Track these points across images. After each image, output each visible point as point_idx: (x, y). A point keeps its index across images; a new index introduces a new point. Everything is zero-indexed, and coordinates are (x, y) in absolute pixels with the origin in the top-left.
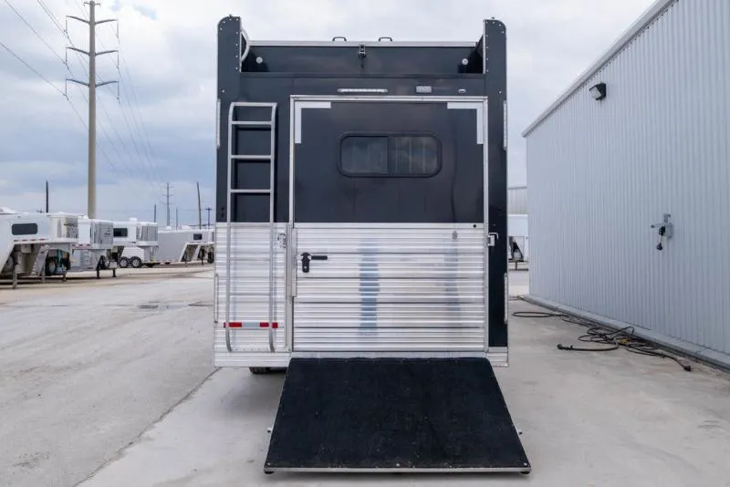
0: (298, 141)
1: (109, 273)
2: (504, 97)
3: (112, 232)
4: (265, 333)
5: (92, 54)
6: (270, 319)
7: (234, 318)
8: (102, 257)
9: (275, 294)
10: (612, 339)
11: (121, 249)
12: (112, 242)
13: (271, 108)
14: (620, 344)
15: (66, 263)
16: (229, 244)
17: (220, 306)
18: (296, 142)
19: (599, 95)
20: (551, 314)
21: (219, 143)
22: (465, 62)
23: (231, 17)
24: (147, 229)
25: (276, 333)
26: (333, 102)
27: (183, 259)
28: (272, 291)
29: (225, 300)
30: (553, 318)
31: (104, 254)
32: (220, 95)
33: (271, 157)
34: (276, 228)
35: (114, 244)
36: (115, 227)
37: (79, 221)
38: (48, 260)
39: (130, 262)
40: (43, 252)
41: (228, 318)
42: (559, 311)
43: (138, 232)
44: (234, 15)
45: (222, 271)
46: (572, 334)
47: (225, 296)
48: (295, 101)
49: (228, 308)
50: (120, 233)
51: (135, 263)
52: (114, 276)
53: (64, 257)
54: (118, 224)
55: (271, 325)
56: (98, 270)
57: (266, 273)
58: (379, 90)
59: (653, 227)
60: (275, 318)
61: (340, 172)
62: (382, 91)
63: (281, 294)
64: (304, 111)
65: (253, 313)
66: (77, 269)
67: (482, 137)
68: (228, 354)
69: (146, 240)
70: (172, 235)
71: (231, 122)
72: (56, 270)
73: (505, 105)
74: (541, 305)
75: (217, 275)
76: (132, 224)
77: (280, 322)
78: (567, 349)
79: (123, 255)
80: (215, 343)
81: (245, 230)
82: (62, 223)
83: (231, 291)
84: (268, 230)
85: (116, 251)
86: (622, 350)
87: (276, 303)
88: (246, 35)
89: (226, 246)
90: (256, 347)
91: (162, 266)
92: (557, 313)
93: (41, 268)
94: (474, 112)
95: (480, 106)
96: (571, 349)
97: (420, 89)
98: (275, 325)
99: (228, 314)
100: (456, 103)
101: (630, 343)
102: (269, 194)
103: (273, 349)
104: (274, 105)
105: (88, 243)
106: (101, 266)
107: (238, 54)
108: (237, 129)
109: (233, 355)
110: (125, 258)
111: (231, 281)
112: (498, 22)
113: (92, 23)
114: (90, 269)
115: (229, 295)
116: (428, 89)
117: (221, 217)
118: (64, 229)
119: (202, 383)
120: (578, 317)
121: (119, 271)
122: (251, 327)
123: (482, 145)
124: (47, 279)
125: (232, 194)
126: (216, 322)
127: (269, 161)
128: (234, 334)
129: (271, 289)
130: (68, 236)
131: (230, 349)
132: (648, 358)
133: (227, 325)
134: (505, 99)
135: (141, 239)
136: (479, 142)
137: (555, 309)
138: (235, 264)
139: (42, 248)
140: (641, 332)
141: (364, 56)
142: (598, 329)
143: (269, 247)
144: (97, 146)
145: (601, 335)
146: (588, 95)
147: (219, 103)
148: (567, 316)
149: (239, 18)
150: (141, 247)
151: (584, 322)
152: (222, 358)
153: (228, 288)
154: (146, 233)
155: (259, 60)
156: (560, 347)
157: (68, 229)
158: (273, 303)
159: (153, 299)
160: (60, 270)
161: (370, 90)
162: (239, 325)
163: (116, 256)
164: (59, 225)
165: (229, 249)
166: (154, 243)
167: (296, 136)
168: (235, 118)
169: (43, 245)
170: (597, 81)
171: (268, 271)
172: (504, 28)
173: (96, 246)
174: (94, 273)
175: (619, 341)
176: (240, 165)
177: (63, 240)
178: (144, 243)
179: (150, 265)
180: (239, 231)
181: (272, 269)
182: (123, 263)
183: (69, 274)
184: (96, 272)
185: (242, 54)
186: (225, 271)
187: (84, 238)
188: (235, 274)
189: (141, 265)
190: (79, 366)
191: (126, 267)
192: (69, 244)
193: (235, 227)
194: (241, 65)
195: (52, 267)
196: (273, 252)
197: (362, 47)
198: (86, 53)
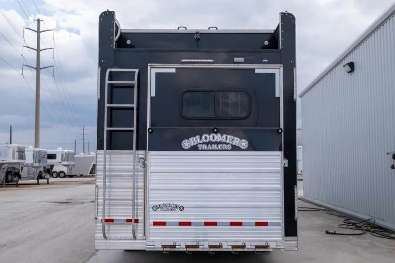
0: (153, 95)
1: (45, 181)
2: (294, 65)
3: (46, 157)
4: (130, 227)
5: (38, 50)
6: (133, 216)
7: (109, 216)
8: (40, 172)
9: (137, 199)
10: (361, 227)
11: (52, 166)
12: (46, 162)
13: (135, 72)
14: (366, 230)
15: (18, 175)
16: (105, 165)
17: (99, 207)
18: (152, 96)
19: (350, 69)
20: (318, 209)
21: (99, 97)
22: (266, 43)
23: (108, 11)
24: (68, 154)
25: (137, 227)
26: (177, 69)
27: (91, 173)
28: (135, 197)
29: (102, 203)
30: (320, 211)
31: (42, 170)
32: (100, 64)
33: (135, 106)
34: (138, 154)
35: (48, 164)
36: (48, 153)
37: (26, 149)
38: (8, 173)
39: (59, 175)
40: (4, 168)
41: (104, 216)
42: (324, 207)
43: (62, 157)
44: (110, 10)
45: (100, 183)
46: (334, 223)
47: (102, 201)
48: (151, 68)
49: (104, 209)
50: (52, 156)
51: (62, 175)
52: (48, 183)
53: (17, 171)
54: (50, 152)
55: (133, 221)
56: (38, 179)
57: (131, 184)
58: (208, 61)
59: (388, 154)
60: (137, 216)
61: (182, 116)
62: (211, 61)
63: (141, 199)
64: (157, 74)
65: (121, 213)
66: (26, 179)
67: (279, 92)
68: (105, 241)
69: (67, 161)
70: (84, 158)
71: (107, 82)
72: (12, 179)
73: (295, 70)
74: (312, 203)
75: (97, 186)
76: (59, 151)
77: (141, 218)
78: (332, 233)
79: (54, 170)
80: (95, 233)
81: (117, 156)
82: (15, 151)
83: (107, 197)
84: (132, 156)
85: (49, 168)
86: (368, 235)
87: (138, 205)
88: (119, 23)
89: (103, 167)
90: (124, 236)
91: (79, 177)
92: (322, 208)
93: (3, 178)
94: (273, 75)
95: (278, 72)
96: (335, 234)
97: (236, 59)
98: (137, 221)
99: (104, 212)
100: (261, 69)
101: (373, 230)
102: (132, 131)
103: (135, 237)
104: (137, 71)
105: (32, 163)
106: (40, 177)
107: (113, 37)
108: (112, 87)
109: (108, 241)
110: (55, 172)
111: (106, 190)
112: (290, 14)
113: (38, 32)
114: (33, 178)
115: (104, 200)
116: (242, 59)
117: (100, 147)
118: (16, 154)
119: (90, 257)
120: (336, 211)
121: (51, 180)
122: (120, 222)
123: (279, 98)
124: (6, 184)
125: (107, 131)
126: (96, 219)
127: (132, 109)
128: (109, 227)
129: (134, 196)
130: (19, 158)
131: (105, 237)
132: (387, 240)
133: (103, 221)
134: (295, 66)
135: (65, 160)
136: (277, 95)
137: (321, 206)
138: (110, 179)
139: (3, 166)
140: (379, 222)
141: (199, 39)
142: (349, 219)
143: (132, 167)
144: (40, 105)
145: (353, 224)
146: (342, 70)
147: (100, 69)
148: (329, 211)
149: (114, 12)
150: (65, 165)
151: (341, 215)
152: (100, 244)
153: (104, 195)
154: (67, 157)
155: (129, 42)
156: (327, 232)
157: (19, 155)
158: (134, 205)
159: (69, 198)
160: (14, 179)
161: (202, 60)
162: (112, 221)
163: (49, 171)
164: (14, 152)
165: (105, 168)
166: (73, 163)
167: (152, 91)
168: (111, 79)
169: (4, 164)
170: (348, 60)
171: (132, 184)
172: (293, 18)
173: (36, 165)
174: (35, 181)
175: (366, 228)
176: (114, 111)
177: (16, 161)
178: (66, 163)
179: (71, 176)
180: (113, 156)
181: (134, 182)
182: (55, 175)
183: (20, 182)
184: (37, 181)
185: (116, 36)
186: (102, 184)
187: (29, 159)
188: (109, 185)
189: (65, 176)
190: (13, 244)
191: (56, 177)
192: (19, 163)
193: (110, 154)
194: (114, 44)
195: (10, 177)
196: (135, 170)
197: (197, 33)
198: (35, 49)
